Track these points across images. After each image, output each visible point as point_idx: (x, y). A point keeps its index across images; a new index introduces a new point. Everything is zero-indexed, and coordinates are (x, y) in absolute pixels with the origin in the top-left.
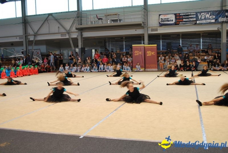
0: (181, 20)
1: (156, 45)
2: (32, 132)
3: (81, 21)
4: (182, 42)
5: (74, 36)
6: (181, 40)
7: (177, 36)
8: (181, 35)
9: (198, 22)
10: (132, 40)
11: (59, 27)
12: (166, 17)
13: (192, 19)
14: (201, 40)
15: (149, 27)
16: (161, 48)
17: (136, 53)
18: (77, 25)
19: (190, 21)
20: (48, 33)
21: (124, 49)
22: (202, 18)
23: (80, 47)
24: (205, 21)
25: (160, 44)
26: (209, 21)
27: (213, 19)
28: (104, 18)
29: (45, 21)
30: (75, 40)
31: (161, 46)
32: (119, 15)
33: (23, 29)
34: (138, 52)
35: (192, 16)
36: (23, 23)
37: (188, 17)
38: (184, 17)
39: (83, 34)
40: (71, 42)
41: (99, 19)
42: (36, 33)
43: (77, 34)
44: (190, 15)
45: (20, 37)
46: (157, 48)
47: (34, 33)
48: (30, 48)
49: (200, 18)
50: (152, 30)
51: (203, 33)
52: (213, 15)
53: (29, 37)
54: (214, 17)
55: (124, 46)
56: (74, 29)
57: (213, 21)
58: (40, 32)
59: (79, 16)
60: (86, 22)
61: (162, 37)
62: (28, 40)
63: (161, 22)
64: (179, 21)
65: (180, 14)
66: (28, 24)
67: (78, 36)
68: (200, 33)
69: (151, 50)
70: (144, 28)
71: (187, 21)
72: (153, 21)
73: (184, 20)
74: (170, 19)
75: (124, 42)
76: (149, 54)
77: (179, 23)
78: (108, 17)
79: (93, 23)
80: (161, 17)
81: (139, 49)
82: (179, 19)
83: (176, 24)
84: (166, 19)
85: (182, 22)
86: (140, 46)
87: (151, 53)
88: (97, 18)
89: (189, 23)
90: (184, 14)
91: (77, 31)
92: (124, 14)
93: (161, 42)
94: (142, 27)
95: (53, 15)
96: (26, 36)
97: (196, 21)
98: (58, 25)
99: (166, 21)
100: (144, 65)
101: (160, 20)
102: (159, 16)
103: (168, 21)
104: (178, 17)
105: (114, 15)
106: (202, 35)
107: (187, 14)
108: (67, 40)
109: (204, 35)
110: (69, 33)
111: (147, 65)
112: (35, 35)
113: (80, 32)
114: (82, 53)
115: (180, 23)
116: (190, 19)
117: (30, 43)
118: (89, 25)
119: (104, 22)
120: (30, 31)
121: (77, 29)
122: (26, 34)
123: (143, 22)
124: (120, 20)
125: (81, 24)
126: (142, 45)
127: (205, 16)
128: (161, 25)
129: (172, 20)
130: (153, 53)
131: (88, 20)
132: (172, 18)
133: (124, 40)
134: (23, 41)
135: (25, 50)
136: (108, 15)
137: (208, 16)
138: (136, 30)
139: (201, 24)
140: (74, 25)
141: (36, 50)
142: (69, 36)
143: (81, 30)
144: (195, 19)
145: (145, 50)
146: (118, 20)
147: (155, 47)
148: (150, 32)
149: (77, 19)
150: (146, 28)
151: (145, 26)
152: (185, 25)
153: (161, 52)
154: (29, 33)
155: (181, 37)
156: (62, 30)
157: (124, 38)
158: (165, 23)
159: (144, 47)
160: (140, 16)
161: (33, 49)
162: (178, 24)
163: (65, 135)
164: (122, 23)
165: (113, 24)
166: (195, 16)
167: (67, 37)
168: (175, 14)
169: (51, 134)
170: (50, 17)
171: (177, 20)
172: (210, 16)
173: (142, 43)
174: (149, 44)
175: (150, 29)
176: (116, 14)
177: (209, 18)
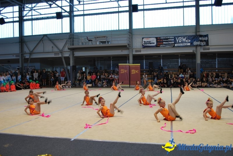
0: (161, 43)
1: (140, 64)
2: (30, 136)
3: (73, 42)
4: (162, 62)
5: (67, 55)
6: (162, 60)
7: (159, 56)
8: (162, 56)
9: (176, 45)
10: (118, 59)
11: (53, 47)
12: (148, 40)
13: (170, 43)
14: (179, 61)
15: (134, 49)
16: (144, 67)
17: (122, 71)
18: (69, 45)
19: (169, 44)
20: (43, 52)
21: (112, 67)
22: (180, 42)
23: (71, 64)
24: (182, 44)
25: (144, 64)
26: (185, 44)
27: (189, 43)
28: (94, 40)
29: (40, 41)
30: (67, 59)
31: (144, 65)
32: (107, 37)
33: (20, 48)
34: (124, 70)
35: (171, 40)
36: (20, 42)
37: (167, 40)
38: (164, 40)
39: (74, 53)
40: (64, 60)
41: (89, 40)
42: (31, 52)
43: (69, 53)
44: (169, 39)
45: (17, 55)
46: (141, 67)
47: (29, 52)
48: (25, 65)
49: (177, 42)
50: (136, 51)
51: (181, 55)
52: (189, 39)
53: (25, 55)
54: (190, 41)
55: (112, 65)
56: (66, 49)
57: (189, 44)
58: (35, 51)
59: (71, 37)
60: (77, 43)
61: (145, 57)
62: (24, 58)
63: (144, 44)
64: (159, 43)
65: (161, 38)
66: (24, 44)
67: (70, 55)
68: (178, 54)
69: (136, 68)
70: (129, 49)
71: (166, 44)
72: (137, 43)
73: (164, 43)
74: (151, 42)
75: (111, 62)
76: (133, 72)
77: (159, 45)
78: (98, 39)
79: (84, 44)
80: (145, 40)
81: (125, 68)
82: (160, 42)
83: (157, 46)
84: (148, 42)
85: (162, 44)
86: (126, 65)
87: (135, 71)
88: (88, 39)
89: (168, 46)
90: (164, 38)
91: (69, 50)
92: (111, 36)
93: (144, 62)
94: (128, 48)
95: (48, 36)
96: (22, 54)
97: (174, 44)
98: (52, 45)
99: (149, 43)
100: (129, 82)
101: (143, 43)
102: (143, 39)
103: (150, 43)
104: (158, 41)
105: (102, 37)
106: (180, 56)
107: (166, 38)
108: (60, 58)
109: (182, 56)
110: (61, 52)
111: (131, 82)
112: (31, 53)
113: (72, 52)
114: (73, 71)
115: (161, 45)
116: (169, 42)
117: (26, 60)
118: (80, 46)
119: (94, 43)
120: (26, 50)
121: (69, 49)
122: (22, 52)
123: (128, 44)
124: (108, 42)
125: (73, 45)
126: (128, 64)
127: (182, 40)
128: (144, 47)
129: (154, 43)
130: (137, 72)
131: (79, 41)
132: (154, 40)
133: (111, 59)
134: (19, 59)
135: (21, 66)
136: (97, 37)
137: (184, 40)
138: (122, 51)
139: (179, 46)
140: (67, 45)
141: (31, 67)
142: (62, 55)
143: (73, 50)
144: (173, 42)
145: (130, 68)
146: (106, 41)
147: (139, 66)
148: (134, 53)
149: (69, 40)
150: (131, 50)
151: (130, 48)
152: (165, 47)
153: (145, 70)
154: (25, 52)
155: (161, 57)
156: (56, 50)
157: (111, 57)
158: (148, 45)
159: (129, 66)
160: (126, 39)
161: (28, 66)
162: (159, 47)
163: (59, 138)
164: (110, 44)
165: (102, 45)
166: (173, 40)
167: (60, 56)
168: (156, 38)
169: (46, 138)
170: (45, 37)
171: (158, 43)
172: (186, 40)
173: (128, 62)
174: (133, 63)
175: (134, 50)
176: (104, 37)
177: (185, 42)
